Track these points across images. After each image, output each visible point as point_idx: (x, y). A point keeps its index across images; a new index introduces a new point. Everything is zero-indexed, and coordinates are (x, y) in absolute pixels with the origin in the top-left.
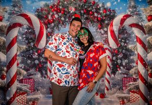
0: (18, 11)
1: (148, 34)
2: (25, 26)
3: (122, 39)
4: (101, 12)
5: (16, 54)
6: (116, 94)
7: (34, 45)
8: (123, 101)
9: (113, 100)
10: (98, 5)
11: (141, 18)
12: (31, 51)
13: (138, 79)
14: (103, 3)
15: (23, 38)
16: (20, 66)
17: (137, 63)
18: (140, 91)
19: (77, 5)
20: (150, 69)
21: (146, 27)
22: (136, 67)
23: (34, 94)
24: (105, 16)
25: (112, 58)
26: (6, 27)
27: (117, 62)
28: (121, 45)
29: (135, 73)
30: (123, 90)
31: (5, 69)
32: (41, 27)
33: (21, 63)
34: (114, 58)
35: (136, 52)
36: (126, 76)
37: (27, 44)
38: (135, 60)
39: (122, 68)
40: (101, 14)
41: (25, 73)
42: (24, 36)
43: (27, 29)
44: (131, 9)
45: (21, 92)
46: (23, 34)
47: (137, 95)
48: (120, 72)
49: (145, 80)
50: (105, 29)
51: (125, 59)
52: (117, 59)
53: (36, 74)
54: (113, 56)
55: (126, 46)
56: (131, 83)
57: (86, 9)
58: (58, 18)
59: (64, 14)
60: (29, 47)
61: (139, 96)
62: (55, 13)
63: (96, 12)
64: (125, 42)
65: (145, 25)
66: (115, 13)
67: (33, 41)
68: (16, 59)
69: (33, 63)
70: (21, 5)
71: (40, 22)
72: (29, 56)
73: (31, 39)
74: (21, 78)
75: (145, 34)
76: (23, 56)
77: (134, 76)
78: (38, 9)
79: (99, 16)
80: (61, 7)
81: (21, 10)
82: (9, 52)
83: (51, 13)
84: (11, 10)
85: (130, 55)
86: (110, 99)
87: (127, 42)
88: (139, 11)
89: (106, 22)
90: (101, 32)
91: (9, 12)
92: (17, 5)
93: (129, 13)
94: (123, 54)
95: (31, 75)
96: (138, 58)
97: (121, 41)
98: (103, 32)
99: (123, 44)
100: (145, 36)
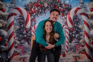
0: (14, 6)
1: (91, 19)
2: (18, 15)
3: (75, 22)
4: (63, 6)
5: (13, 31)
6: (72, 55)
7: (23, 26)
8: (76, 58)
9: (70, 58)
10: (61, 2)
11: (87, 10)
12: (22, 30)
13: (85, 45)
14: (64, 1)
15: (17, 22)
16: (16, 38)
17: (84, 36)
18: (86, 52)
19: (49, 2)
20: (92, 39)
21: (89, 15)
22: (83, 38)
23: (24, 55)
24: (65, 9)
25: (70, 33)
26: (7, 16)
27: (72, 36)
28: (75, 26)
29: (83, 42)
30: (76, 52)
31: (7, 40)
32: (27, 15)
33: (16, 37)
34: (71, 34)
35: (83, 30)
36: (77, 44)
37: (20, 25)
38: (83, 34)
39: (75, 39)
40: (63, 7)
41: (19, 42)
42: (18, 21)
43: (20, 16)
44: (80, 5)
45: (16, 54)
46: (17, 20)
47: (84, 55)
48: (74, 41)
49: (89, 46)
50: (65, 16)
51: (77, 34)
52: (72, 34)
53: (25, 43)
54: (70, 32)
55: (78, 26)
56: (81, 48)
57: (54, 4)
58: (38, 10)
59: (41, 8)
60: (21, 27)
61: (85, 55)
62: (36, 7)
63: (60, 6)
64: (77, 24)
65: (89, 14)
66: (71, 7)
67: (23, 24)
68: (13, 34)
69: (23, 36)
70: (15, 3)
71: (27, 13)
72: (21, 33)
73: (22, 22)
74: (16, 45)
75: (89, 19)
76: (18, 32)
77: (82, 44)
78: (26, 5)
79: (62, 9)
80: (39, 4)
81: (16, 6)
82: (9, 30)
83: (34, 7)
84: (10, 6)
85: (80, 32)
86: (68, 57)
87: (78, 24)
88: (85, 6)
89: (66, 12)
90: (63, 18)
91: (9, 6)
92: (13, 3)
93: (80, 7)
94: (76, 31)
95: (22, 43)
96: (85, 33)
97: (75, 23)
98: (64, 18)
99: (76, 25)
100: (89, 20)
